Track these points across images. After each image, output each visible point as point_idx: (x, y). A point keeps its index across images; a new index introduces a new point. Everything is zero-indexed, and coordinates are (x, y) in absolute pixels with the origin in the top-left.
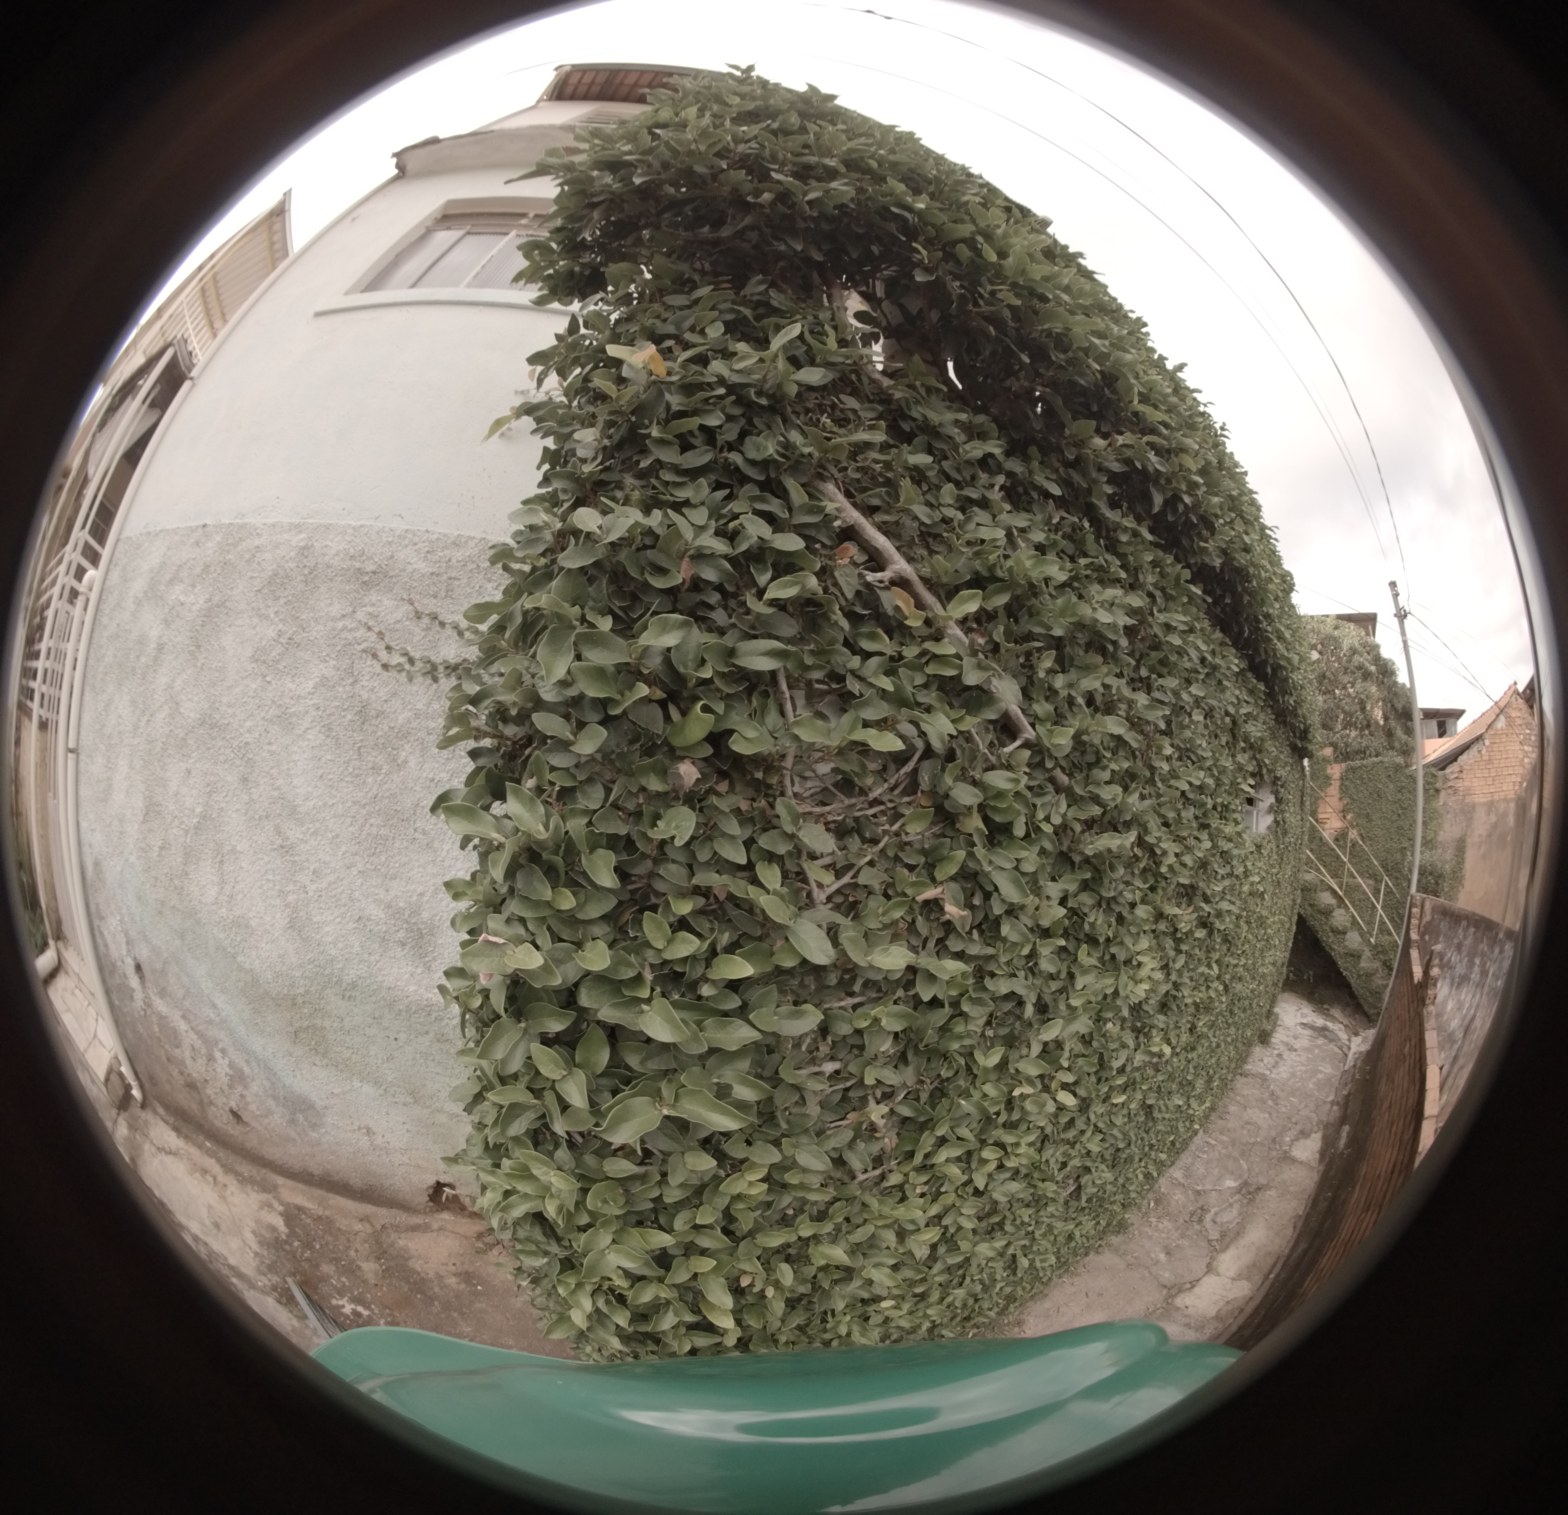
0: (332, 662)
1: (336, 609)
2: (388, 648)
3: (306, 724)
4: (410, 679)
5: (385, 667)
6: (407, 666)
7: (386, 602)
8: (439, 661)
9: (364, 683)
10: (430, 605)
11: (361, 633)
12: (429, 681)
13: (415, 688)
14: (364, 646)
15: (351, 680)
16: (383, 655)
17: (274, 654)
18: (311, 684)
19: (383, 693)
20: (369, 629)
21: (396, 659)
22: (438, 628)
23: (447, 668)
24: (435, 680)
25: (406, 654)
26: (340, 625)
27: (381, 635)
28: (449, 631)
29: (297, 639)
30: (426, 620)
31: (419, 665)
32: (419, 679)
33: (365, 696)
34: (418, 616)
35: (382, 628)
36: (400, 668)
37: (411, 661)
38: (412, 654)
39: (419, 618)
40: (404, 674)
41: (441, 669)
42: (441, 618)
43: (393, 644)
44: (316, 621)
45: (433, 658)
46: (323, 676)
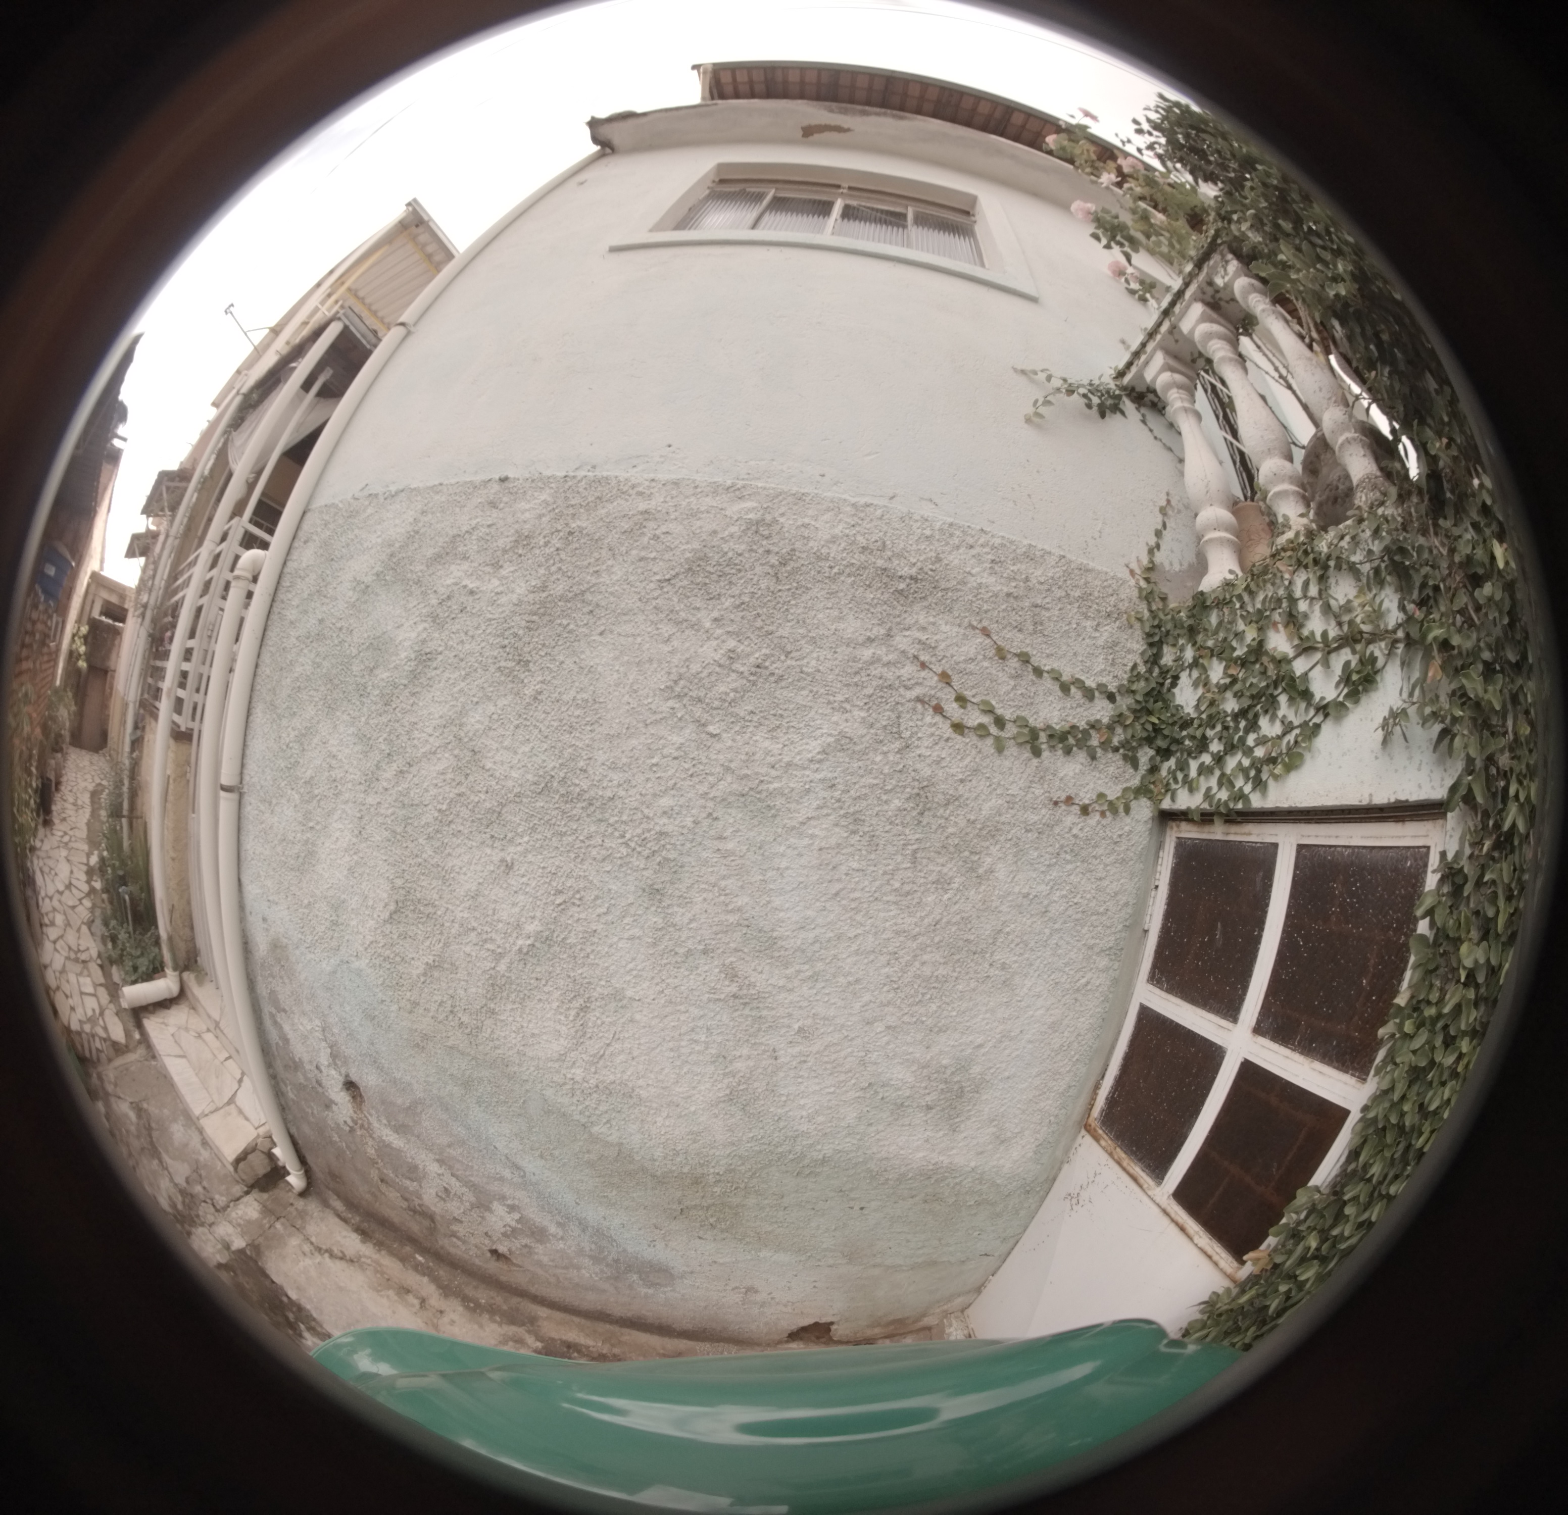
0: (859, 714)
1: (852, 627)
2: (961, 700)
3: (804, 812)
4: (1000, 748)
5: (958, 728)
6: (993, 730)
7: (945, 628)
8: (1039, 724)
9: (923, 751)
10: (1016, 642)
11: (908, 670)
12: (1027, 754)
13: (1007, 763)
14: (917, 691)
15: (897, 745)
16: (952, 708)
17: (722, 688)
18: (815, 746)
19: (957, 768)
20: (923, 665)
21: (974, 718)
22: (1032, 677)
23: (1051, 736)
24: (1037, 752)
25: (990, 711)
26: (867, 653)
27: (945, 678)
28: (1048, 682)
29: (777, 667)
30: (1014, 663)
31: (1011, 730)
32: (1012, 750)
33: (927, 772)
34: (1001, 654)
35: (945, 666)
36: (981, 731)
37: (1000, 722)
38: (999, 712)
39: (1003, 658)
40: (990, 741)
41: (1043, 737)
42: (1035, 661)
43: (968, 694)
44: (813, 641)
45: (1032, 722)
46: (842, 735)
